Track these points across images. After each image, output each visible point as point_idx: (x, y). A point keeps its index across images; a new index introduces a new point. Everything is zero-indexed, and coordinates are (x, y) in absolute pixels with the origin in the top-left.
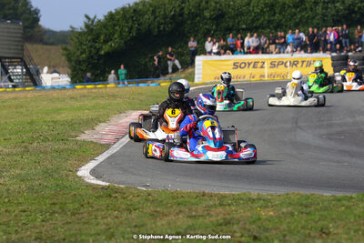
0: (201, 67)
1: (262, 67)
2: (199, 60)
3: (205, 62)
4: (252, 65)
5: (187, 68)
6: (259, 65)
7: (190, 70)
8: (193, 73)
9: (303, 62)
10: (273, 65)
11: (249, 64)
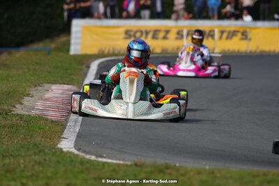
0: (80, 35)
1: (165, 38)
2: (77, 25)
3: (86, 28)
4: (150, 35)
5: (58, 35)
6: (161, 35)
7: (63, 39)
8: (68, 44)
9: (222, 32)
10: (180, 35)
11: (147, 33)
